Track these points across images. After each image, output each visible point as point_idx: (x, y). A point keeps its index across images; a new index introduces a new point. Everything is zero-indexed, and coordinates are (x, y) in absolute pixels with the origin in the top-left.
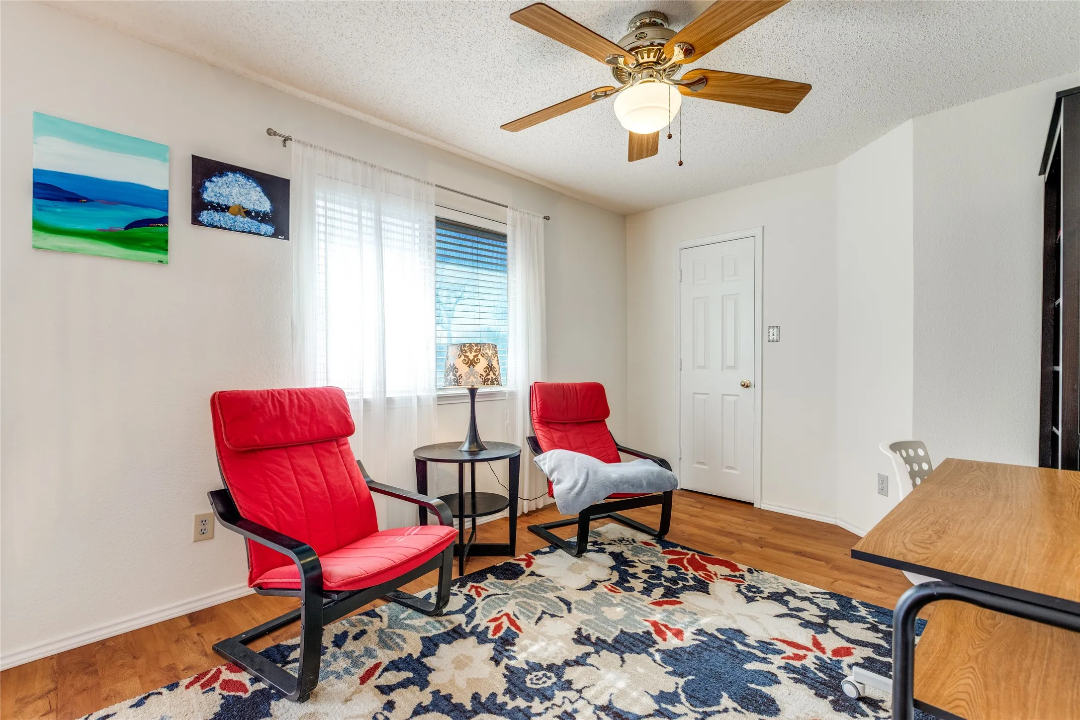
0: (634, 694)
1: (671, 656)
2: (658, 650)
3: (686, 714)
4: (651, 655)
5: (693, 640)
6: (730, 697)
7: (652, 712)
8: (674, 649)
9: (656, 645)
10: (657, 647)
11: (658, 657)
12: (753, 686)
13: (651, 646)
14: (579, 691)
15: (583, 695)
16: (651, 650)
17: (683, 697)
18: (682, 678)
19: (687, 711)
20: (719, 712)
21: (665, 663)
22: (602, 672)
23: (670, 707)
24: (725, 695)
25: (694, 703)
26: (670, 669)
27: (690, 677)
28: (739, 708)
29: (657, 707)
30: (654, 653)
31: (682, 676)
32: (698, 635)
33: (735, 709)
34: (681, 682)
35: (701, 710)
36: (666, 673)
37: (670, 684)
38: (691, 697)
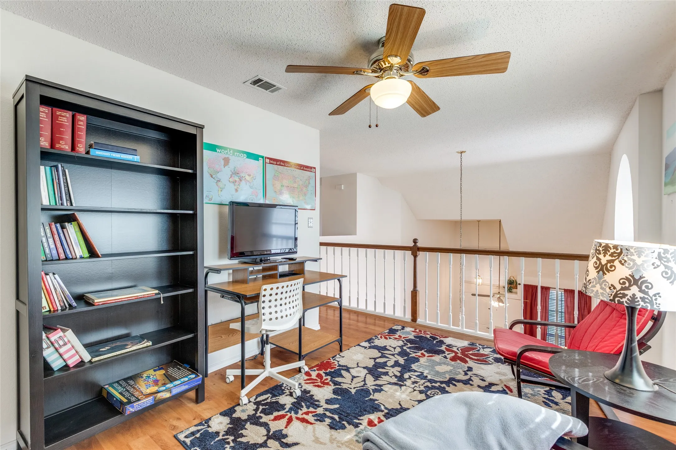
0: (392, 391)
1: (376, 408)
2: (382, 411)
3: (371, 386)
4: (386, 408)
5: (362, 420)
6: (351, 393)
7: (384, 386)
8: (373, 413)
9: (384, 414)
10: (383, 413)
11: (382, 408)
12: (339, 397)
13: (387, 413)
14: (415, 390)
15: (413, 389)
16: (386, 411)
17: (371, 392)
18: (371, 399)
19: (370, 387)
20: (357, 387)
21: (378, 404)
22: (409, 398)
23: (376, 387)
24: (353, 393)
25: (367, 390)
26: (376, 402)
27: (367, 399)
28: (349, 389)
29: (382, 387)
30: (385, 410)
31: (371, 400)
32: (358, 423)
33: (351, 388)
34: (371, 397)
35: (364, 387)
36: (378, 400)
37: (377, 396)
38: (368, 392)
